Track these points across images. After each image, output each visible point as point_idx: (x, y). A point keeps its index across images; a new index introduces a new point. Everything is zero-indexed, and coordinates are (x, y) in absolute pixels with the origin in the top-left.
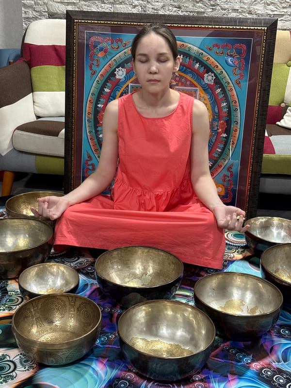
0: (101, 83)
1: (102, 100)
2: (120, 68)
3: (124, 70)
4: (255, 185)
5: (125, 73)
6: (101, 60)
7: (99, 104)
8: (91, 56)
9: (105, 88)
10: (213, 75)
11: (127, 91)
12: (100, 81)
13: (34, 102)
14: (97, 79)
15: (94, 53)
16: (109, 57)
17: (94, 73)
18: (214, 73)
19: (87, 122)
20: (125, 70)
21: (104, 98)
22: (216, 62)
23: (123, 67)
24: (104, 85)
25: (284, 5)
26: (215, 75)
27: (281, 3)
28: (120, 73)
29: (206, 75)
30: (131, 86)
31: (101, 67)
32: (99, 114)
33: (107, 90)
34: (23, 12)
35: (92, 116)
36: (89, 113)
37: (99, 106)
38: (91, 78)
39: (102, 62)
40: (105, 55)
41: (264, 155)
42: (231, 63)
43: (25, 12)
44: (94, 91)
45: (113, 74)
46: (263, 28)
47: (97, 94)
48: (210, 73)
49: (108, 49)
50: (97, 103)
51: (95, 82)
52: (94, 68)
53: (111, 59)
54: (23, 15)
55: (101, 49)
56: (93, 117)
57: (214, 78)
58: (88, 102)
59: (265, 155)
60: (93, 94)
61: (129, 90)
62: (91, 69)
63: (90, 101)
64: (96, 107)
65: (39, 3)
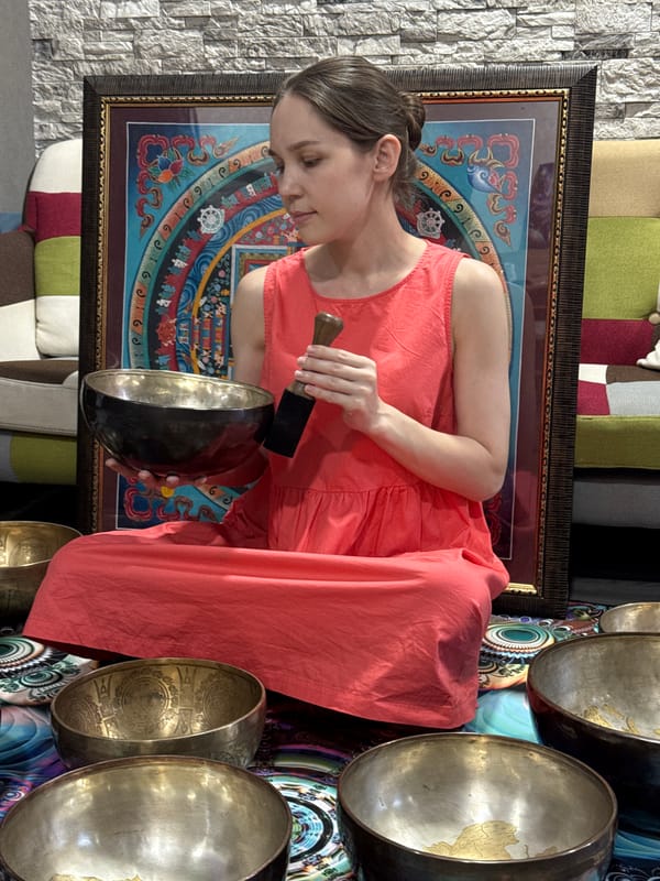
0: (166, 246)
1: (167, 288)
2: (211, 208)
3: (221, 212)
4: (558, 498)
5: (222, 220)
6: (166, 191)
7: (159, 298)
8: (141, 182)
9: (176, 258)
10: (438, 214)
11: (227, 264)
12: (162, 241)
13: (37, 321)
14: (155, 237)
15: (148, 175)
16: (184, 184)
17: (148, 222)
18: (441, 209)
19: (131, 344)
20: (223, 211)
21: (171, 284)
22: (446, 183)
23: (218, 205)
24: (173, 252)
25: (649, 79)
26: (444, 215)
27: (641, 74)
28: (211, 220)
29: (420, 216)
30: (237, 250)
31: (165, 205)
32: (161, 325)
33: (179, 263)
34: (36, 126)
35: (143, 330)
36: (137, 322)
37: (161, 302)
38: (142, 233)
39: (168, 196)
40: (175, 178)
41: (578, 416)
42: (482, 182)
43: (41, 127)
44: (147, 266)
45: (193, 224)
46: (559, 91)
47: (156, 274)
48: (431, 211)
49: (180, 163)
50: (156, 297)
51: (152, 244)
52: (149, 210)
53: (188, 187)
54: (36, 134)
55: (165, 166)
56: (145, 331)
57: (442, 221)
58: (135, 295)
59: (581, 418)
60: (145, 274)
61: (233, 261)
62: (141, 214)
63: (139, 291)
64: (154, 305)
65: (71, 105)
